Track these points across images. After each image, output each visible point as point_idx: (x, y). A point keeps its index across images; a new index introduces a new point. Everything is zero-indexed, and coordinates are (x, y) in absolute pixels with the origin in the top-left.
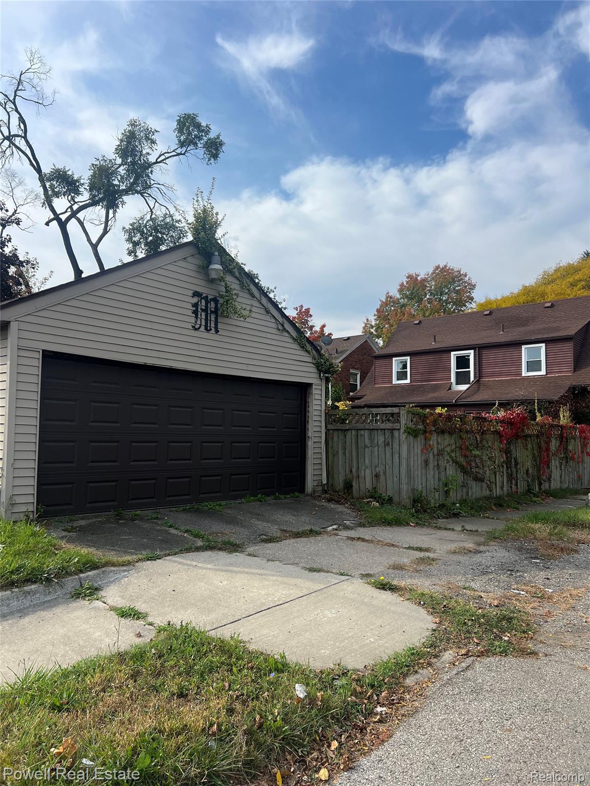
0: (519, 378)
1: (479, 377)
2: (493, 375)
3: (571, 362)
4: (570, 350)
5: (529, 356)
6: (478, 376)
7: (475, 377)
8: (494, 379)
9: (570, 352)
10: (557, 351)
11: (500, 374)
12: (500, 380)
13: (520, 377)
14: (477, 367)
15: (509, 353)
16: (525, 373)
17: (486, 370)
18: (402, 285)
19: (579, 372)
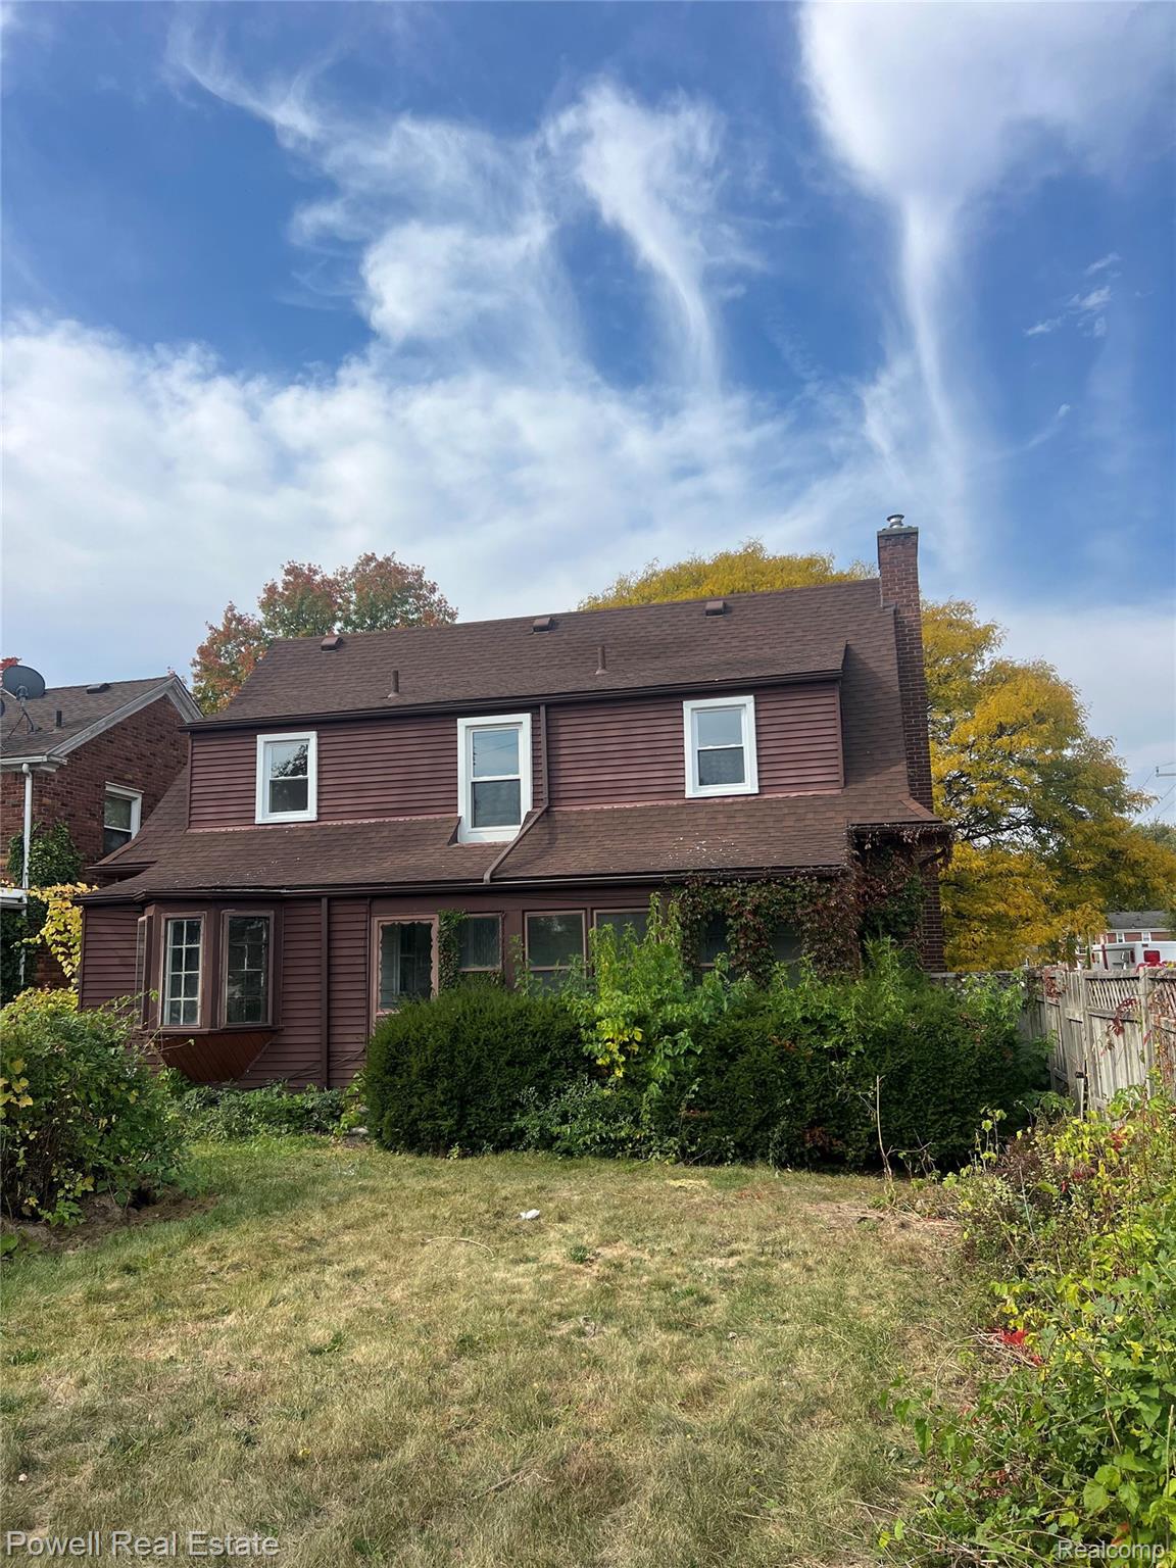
0: (675, 803)
1: (550, 799)
2: (592, 793)
3: (834, 755)
4: (831, 716)
5: (703, 733)
6: (545, 796)
7: (535, 801)
8: (598, 807)
9: (832, 723)
10: (790, 719)
11: (617, 791)
12: (618, 810)
13: (681, 802)
14: (544, 767)
15: (641, 724)
16: (692, 789)
17: (574, 778)
18: (271, 590)
19: (861, 786)
